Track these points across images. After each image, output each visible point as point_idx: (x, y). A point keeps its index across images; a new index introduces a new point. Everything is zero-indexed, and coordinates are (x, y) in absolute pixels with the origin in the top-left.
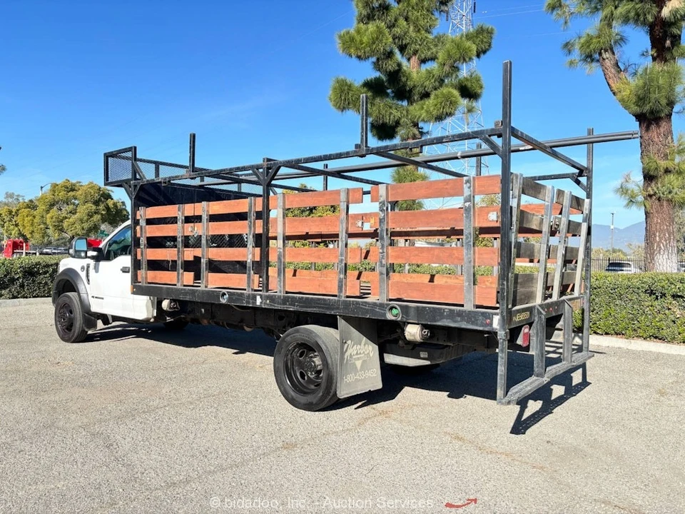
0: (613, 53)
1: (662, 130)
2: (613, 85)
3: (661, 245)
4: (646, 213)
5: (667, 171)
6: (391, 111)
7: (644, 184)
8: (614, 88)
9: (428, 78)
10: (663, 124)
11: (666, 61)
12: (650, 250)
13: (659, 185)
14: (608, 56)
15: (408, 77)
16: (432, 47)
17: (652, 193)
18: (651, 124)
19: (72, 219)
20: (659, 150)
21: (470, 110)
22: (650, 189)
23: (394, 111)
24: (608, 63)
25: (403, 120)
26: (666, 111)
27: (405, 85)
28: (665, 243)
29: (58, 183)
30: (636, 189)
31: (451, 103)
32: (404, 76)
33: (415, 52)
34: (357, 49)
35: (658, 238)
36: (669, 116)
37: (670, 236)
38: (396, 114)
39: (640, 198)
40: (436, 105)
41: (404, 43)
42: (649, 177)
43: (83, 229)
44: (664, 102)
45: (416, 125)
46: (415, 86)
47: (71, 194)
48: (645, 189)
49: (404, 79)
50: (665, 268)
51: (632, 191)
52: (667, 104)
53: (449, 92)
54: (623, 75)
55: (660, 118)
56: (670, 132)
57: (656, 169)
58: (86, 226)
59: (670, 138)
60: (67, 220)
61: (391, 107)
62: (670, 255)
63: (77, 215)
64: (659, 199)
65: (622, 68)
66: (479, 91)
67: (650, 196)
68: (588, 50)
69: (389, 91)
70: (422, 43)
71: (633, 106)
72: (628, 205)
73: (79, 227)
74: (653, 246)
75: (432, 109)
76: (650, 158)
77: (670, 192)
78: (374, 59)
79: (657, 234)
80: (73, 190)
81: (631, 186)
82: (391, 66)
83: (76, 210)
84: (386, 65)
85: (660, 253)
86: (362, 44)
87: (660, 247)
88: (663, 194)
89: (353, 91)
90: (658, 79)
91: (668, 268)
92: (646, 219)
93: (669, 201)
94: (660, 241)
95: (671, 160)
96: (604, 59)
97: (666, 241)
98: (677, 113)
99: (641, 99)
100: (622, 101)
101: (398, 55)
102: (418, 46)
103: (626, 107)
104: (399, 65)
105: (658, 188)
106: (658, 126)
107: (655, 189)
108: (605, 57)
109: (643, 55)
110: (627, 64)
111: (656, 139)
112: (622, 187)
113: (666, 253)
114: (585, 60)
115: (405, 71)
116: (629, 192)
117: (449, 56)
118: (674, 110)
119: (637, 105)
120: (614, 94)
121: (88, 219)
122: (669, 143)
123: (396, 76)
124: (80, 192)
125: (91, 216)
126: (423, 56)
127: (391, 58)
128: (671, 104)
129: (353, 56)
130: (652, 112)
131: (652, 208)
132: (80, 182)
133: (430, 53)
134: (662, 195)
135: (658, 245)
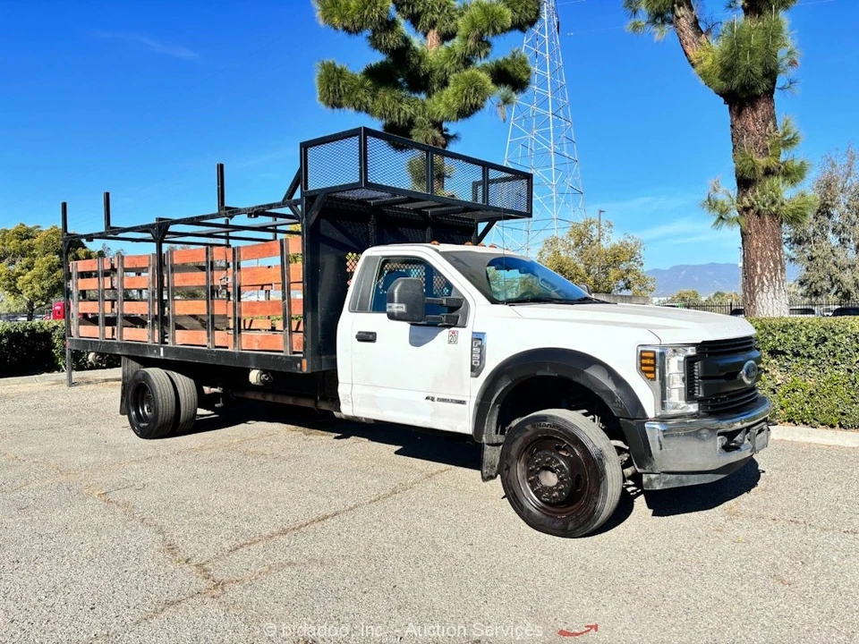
0: (691, 8)
1: (759, 112)
2: (690, 53)
3: (764, 278)
4: (743, 234)
5: (768, 172)
6: (400, 106)
7: (738, 193)
8: (692, 57)
9: (448, 58)
10: (762, 105)
11: (760, 13)
12: (750, 287)
13: (758, 193)
14: (683, 13)
15: (421, 58)
16: (456, 16)
17: (748, 204)
18: (745, 106)
19: (28, 276)
20: (756, 144)
21: (506, 101)
22: (745, 199)
23: (405, 107)
24: (684, 23)
25: (418, 118)
26: (764, 85)
27: (417, 69)
28: (768, 275)
29: (8, 229)
30: (727, 202)
31: (476, 90)
32: (414, 56)
33: (433, 25)
34: (343, 17)
35: (759, 270)
36: (770, 93)
37: (776, 266)
38: (408, 110)
39: (734, 213)
40: (456, 94)
41: (416, 10)
42: (744, 183)
43: (43, 288)
44: (759, 71)
45: (437, 125)
46: (432, 71)
47: (26, 242)
48: (739, 201)
49: (415, 61)
50: (770, 312)
51: (723, 205)
52: (765, 76)
53: (473, 75)
54: (703, 39)
55: (757, 97)
56: (773, 117)
57: (753, 169)
58: (46, 284)
59: (771, 124)
60: (21, 277)
61: (400, 101)
62: (777, 294)
63: (35, 271)
64: (759, 214)
65: (704, 29)
66: (525, 77)
67: (746, 209)
68: (656, 6)
69: (400, 80)
70: (442, 11)
71: (717, 80)
72: (716, 223)
73: (37, 286)
74: (753, 280)
75: (451, 100)
76: (744, 155)
77: (774, 203)
78: (368, 32)
79: (759, 263)
80: (28, 237)
81: (721, 197)
82: (392, 40)
83: (33, 263)
84: (385, 39)
85: (762, 290)
86: (348, 10)
87: (763, 283)
88: (764, 206)
89: (344, 79)
90: (749, 39)
91: (776, 311)
92: (743, 243)
93: (774, 215)
94: (762, 274)
95: (773, 156)
96: (678, 18)
97: (770, 272)
98: (782, 89)
99: (728, 70)
100: (703, 75)
101: (405, 27)
102: (436, 16)
103: (709, 84)
104: (406, 40)
105: (756, 197)
106: (755, 109)
107: (753, 200)
108: (679, 15)
109: (730, 7)
110: (710, 23)
111: (752, 128)
112: (709, 200)
113: (772, 290)
114: (653, 22)
115: (415, 50)
116: (719, 206)
117: (474, 26)
118: (777, 85)
119: (724, 80)
120: (693, 65)
121: (49, 275)
122: (770, 133)
123: (402, 55)
124: (38, 240)
125: (54, 271)
126: (444, 29)
127: (392, 30)
128: (771, 75)
129: (340, 28)
130: (743, 87)
131: (749, 227)
132: (39, 227)
133: (453, 24)
134: (762, 207)
135: (760, 279)
